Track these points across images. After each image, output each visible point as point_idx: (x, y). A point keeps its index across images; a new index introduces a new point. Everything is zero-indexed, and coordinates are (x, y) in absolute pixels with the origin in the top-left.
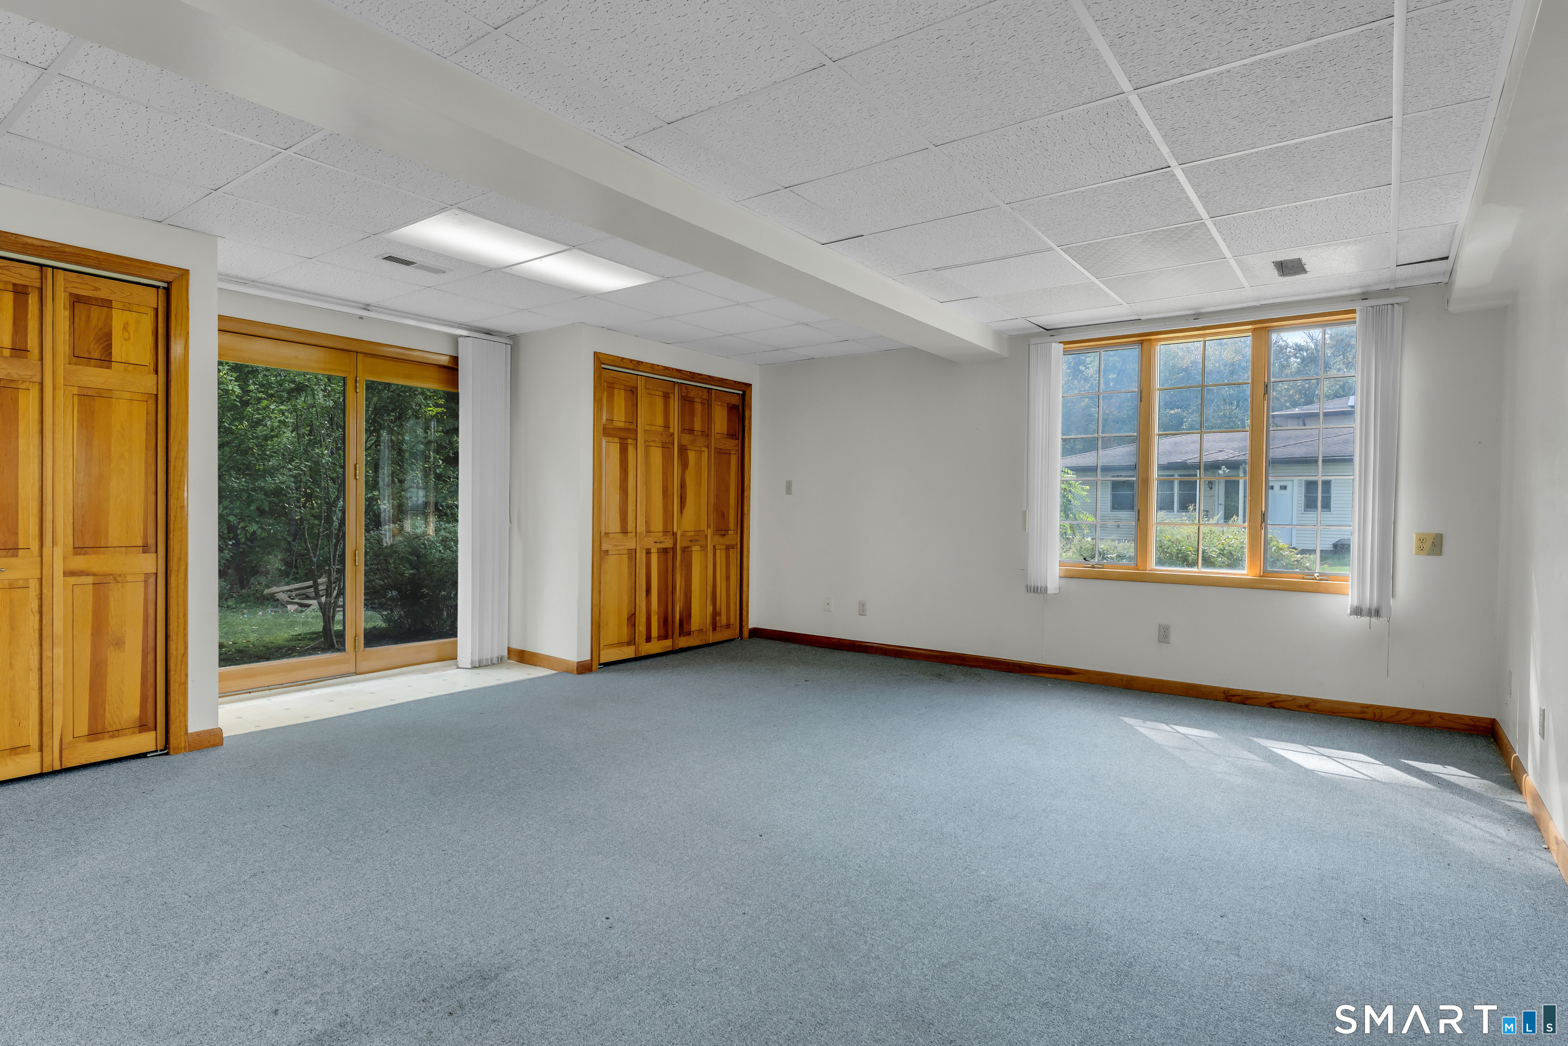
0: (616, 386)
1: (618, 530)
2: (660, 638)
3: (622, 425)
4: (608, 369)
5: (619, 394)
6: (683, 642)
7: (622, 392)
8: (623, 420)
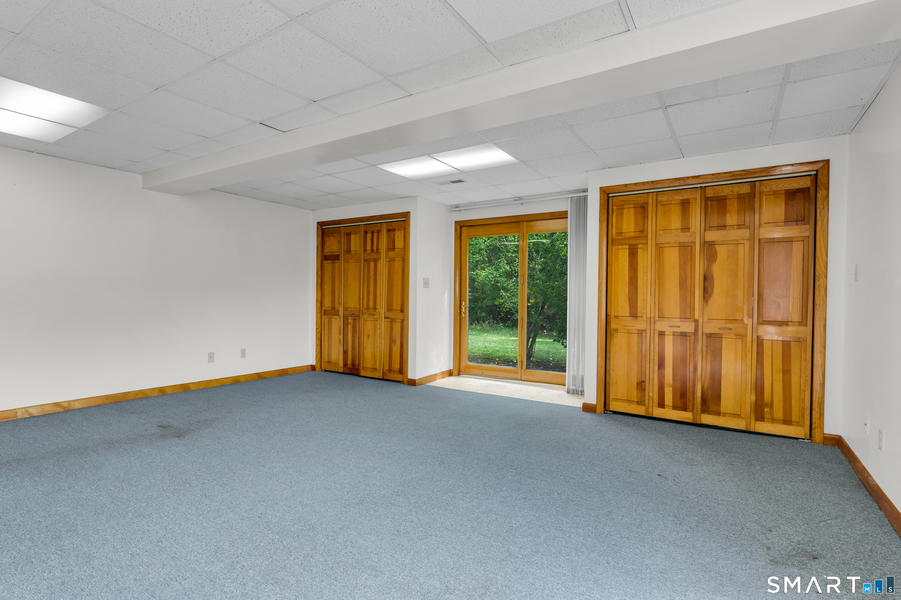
0: (625, 206)
1: (628, 314)
2: (675, 408)
3: (632, 234)
4: (619, 196)
5: (628, 212)
6: (707, 419)
7: (632, 211)
8: (633, 230)
